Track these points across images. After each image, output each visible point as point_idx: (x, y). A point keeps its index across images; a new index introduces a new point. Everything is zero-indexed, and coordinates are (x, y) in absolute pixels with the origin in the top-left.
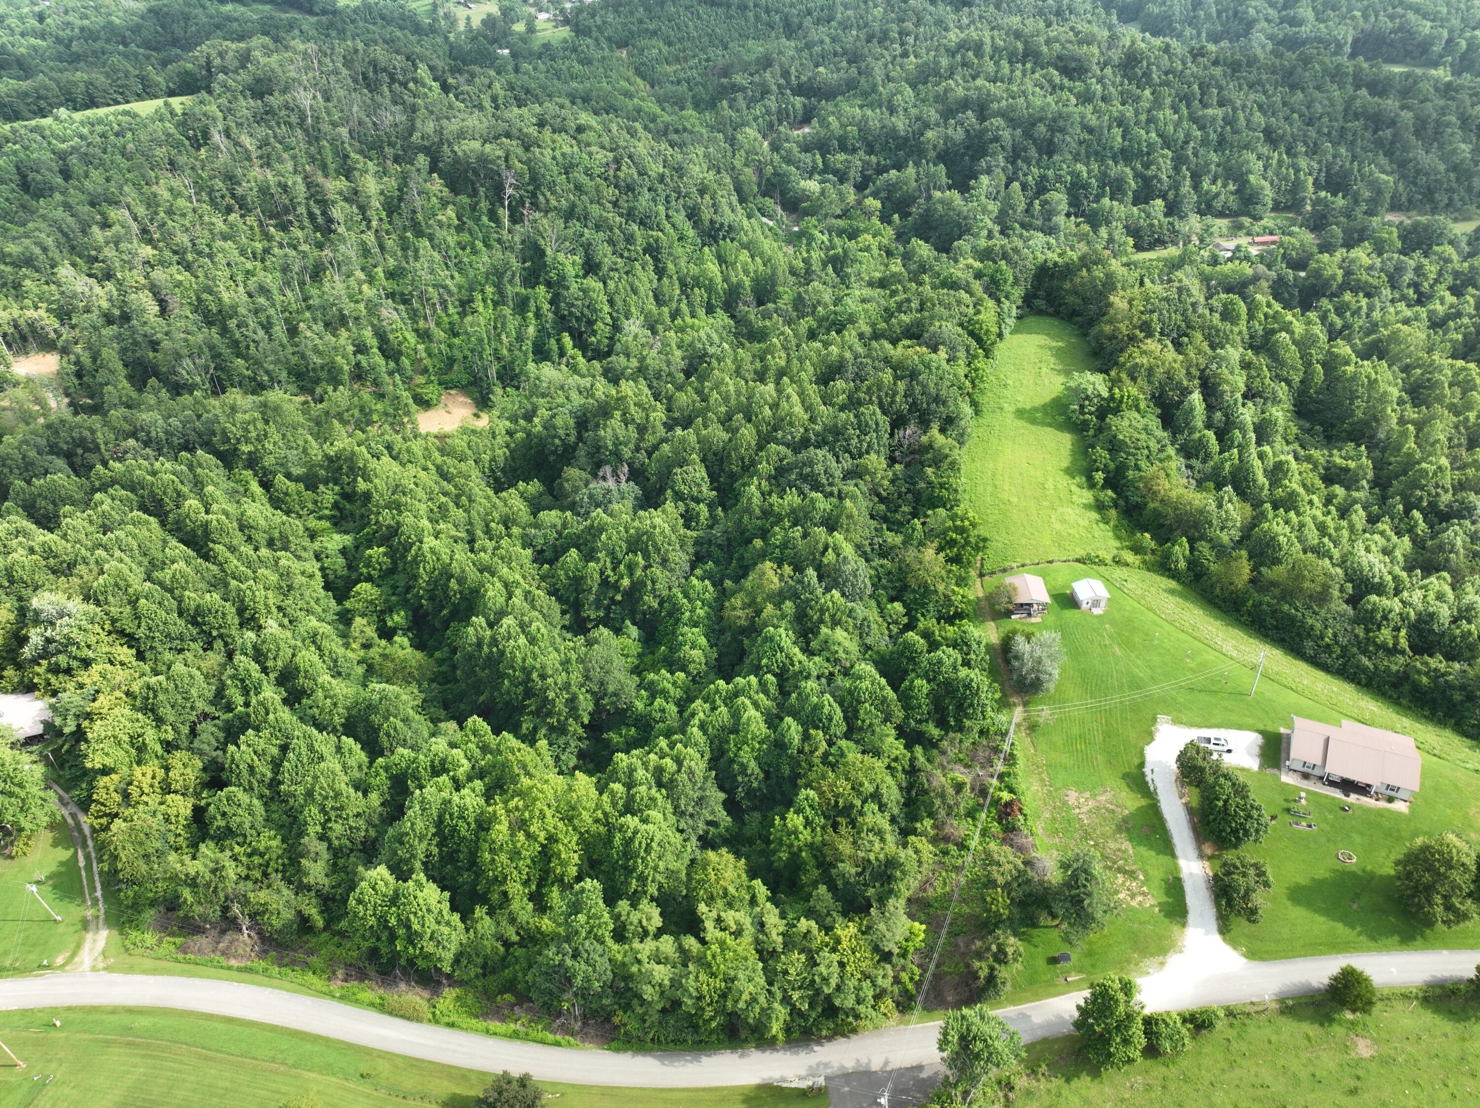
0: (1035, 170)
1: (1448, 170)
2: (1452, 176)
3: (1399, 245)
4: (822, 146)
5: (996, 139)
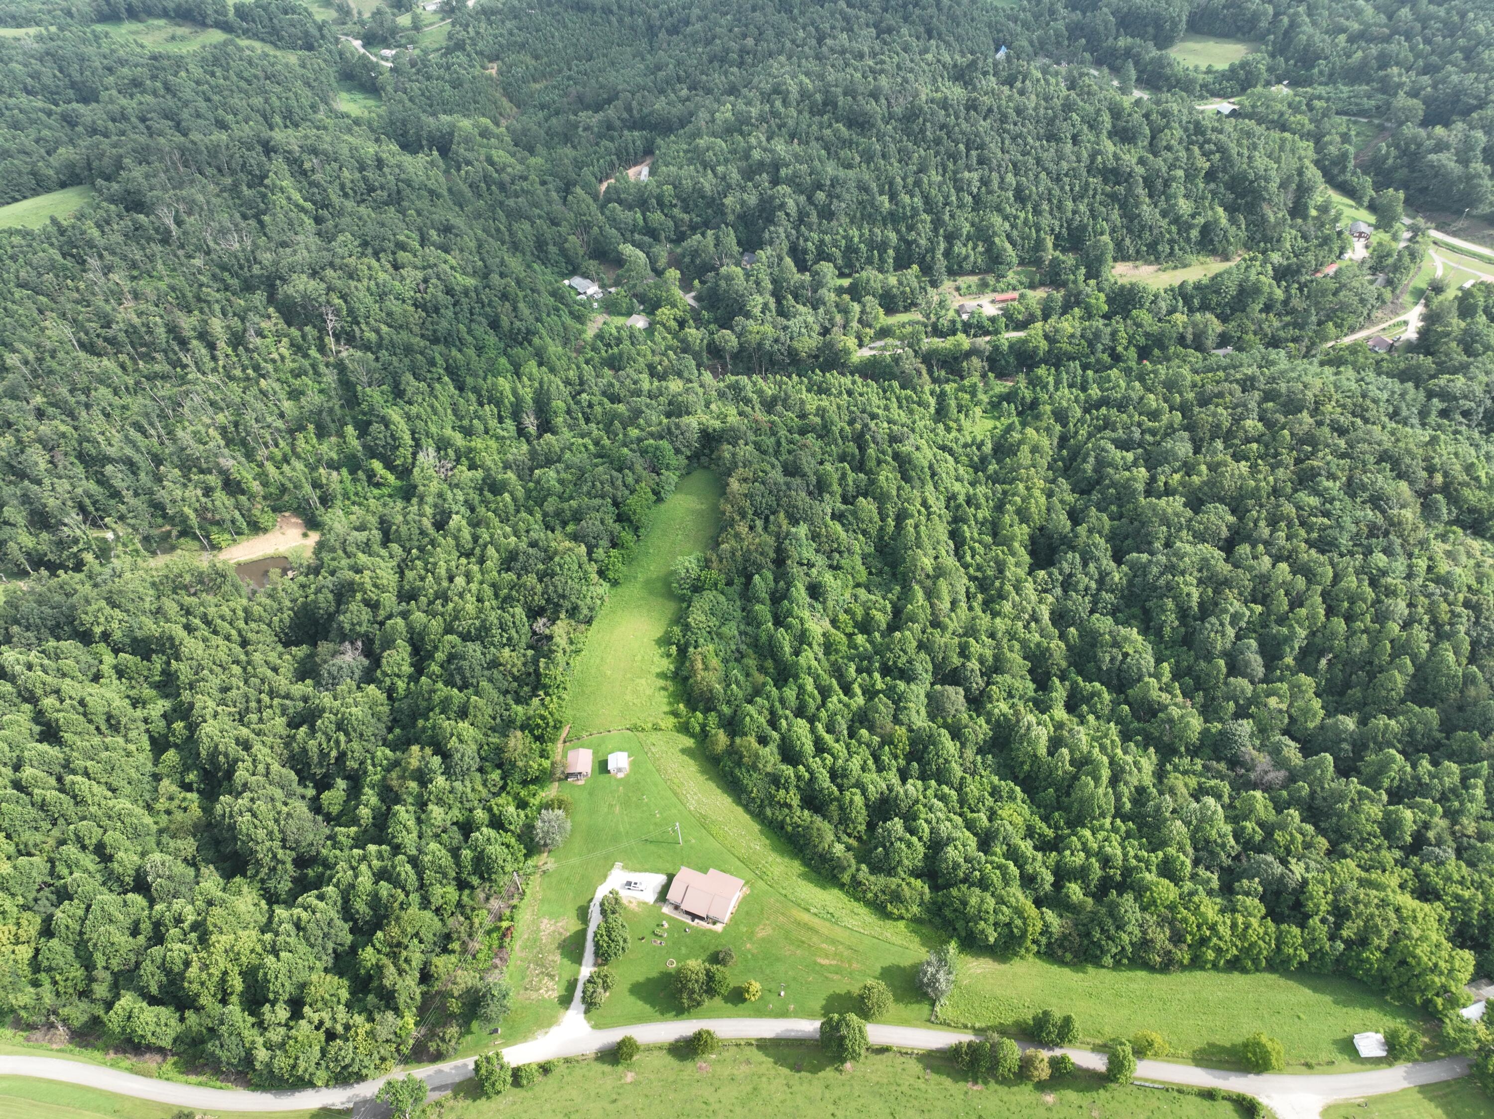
0: (815, 236)
1: (1170, 223)
2: (1174, 228)
3: (1105, 310)
5: (782, 206)
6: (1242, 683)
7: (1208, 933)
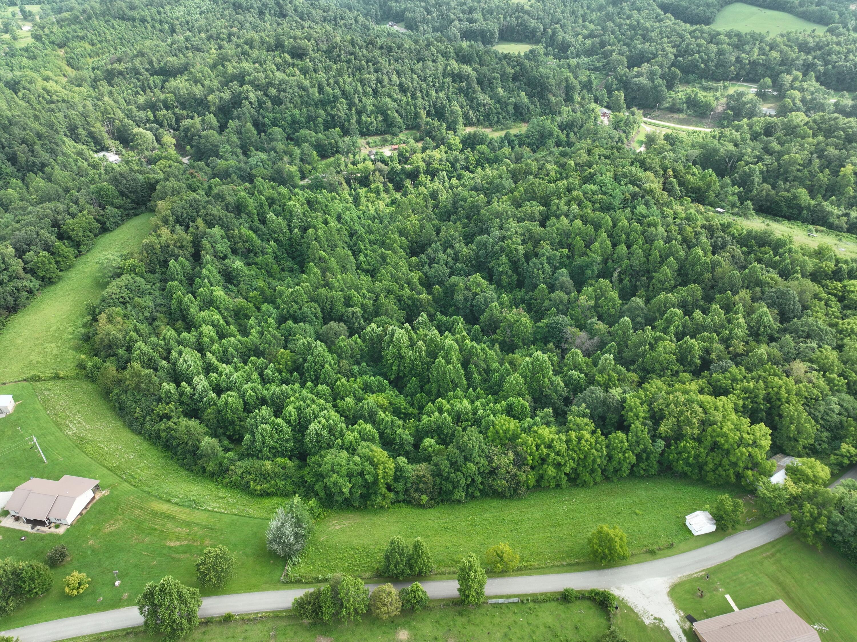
0: (270, 115)
2: (498, 105)
3: (460, 146)
4: (153, 107)
5: (247, 98)
6: (560, 294)
7: (545, 451)
